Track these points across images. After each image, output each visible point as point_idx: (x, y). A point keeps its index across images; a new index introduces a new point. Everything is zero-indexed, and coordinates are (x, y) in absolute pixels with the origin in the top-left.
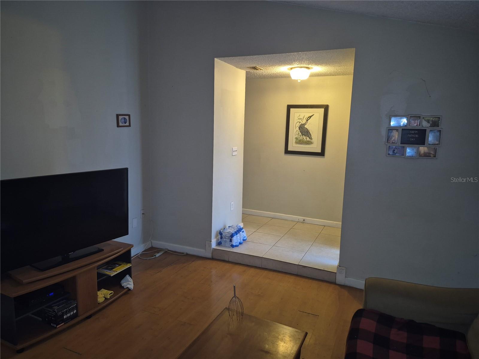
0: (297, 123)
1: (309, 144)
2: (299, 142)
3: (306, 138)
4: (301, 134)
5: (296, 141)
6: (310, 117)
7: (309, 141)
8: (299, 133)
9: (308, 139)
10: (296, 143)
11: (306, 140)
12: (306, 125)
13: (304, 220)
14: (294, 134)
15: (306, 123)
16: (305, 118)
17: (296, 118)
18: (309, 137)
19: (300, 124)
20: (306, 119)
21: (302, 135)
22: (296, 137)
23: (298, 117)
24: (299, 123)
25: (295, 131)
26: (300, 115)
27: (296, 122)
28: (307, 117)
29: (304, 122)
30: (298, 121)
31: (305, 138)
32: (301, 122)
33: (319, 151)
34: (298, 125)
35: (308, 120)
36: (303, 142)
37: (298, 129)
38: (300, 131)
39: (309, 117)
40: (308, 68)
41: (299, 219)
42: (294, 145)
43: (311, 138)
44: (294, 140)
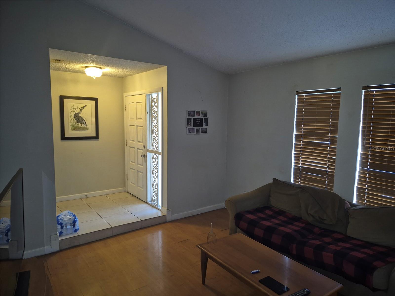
0: (72, 112)
1: (84, 130)
2: (75, 129)
3: (82, 125)
4: (76, 122)
5: (72, 128)
6: (84, 107)
7: (84, 128)
8: (74, 121)
9: (83, 126)
10: (73, 129)
11: (81, 127)
12: (80, 114)
13: (86, 195)
14: (69, 122)
15: (80, 112)
16: (78, 108)
17: (70, 108)
18: (84, 124)
19: (75, 113)
20: (80, 109)
21: (78, 122)
22: (72, 125)
23: (72, 107)
24: (73, 112)
25: (70, 119)
26: (73, 105)
27: (70, 111)
28: (81, 107)
29: (78, 111)
30: (73, 110)
31: (80, 125)
32: (76, 111)
33: (94, 135)
34: (73, 114)
35: (81, 110)
36: (79, 129)
37: (73, 117)
38: (75, 119)
39: (82, 107)
40: (101, 68)
41: (81, 196)
42: (71, 131)
43: (86, 125)
44: (70, 128)
